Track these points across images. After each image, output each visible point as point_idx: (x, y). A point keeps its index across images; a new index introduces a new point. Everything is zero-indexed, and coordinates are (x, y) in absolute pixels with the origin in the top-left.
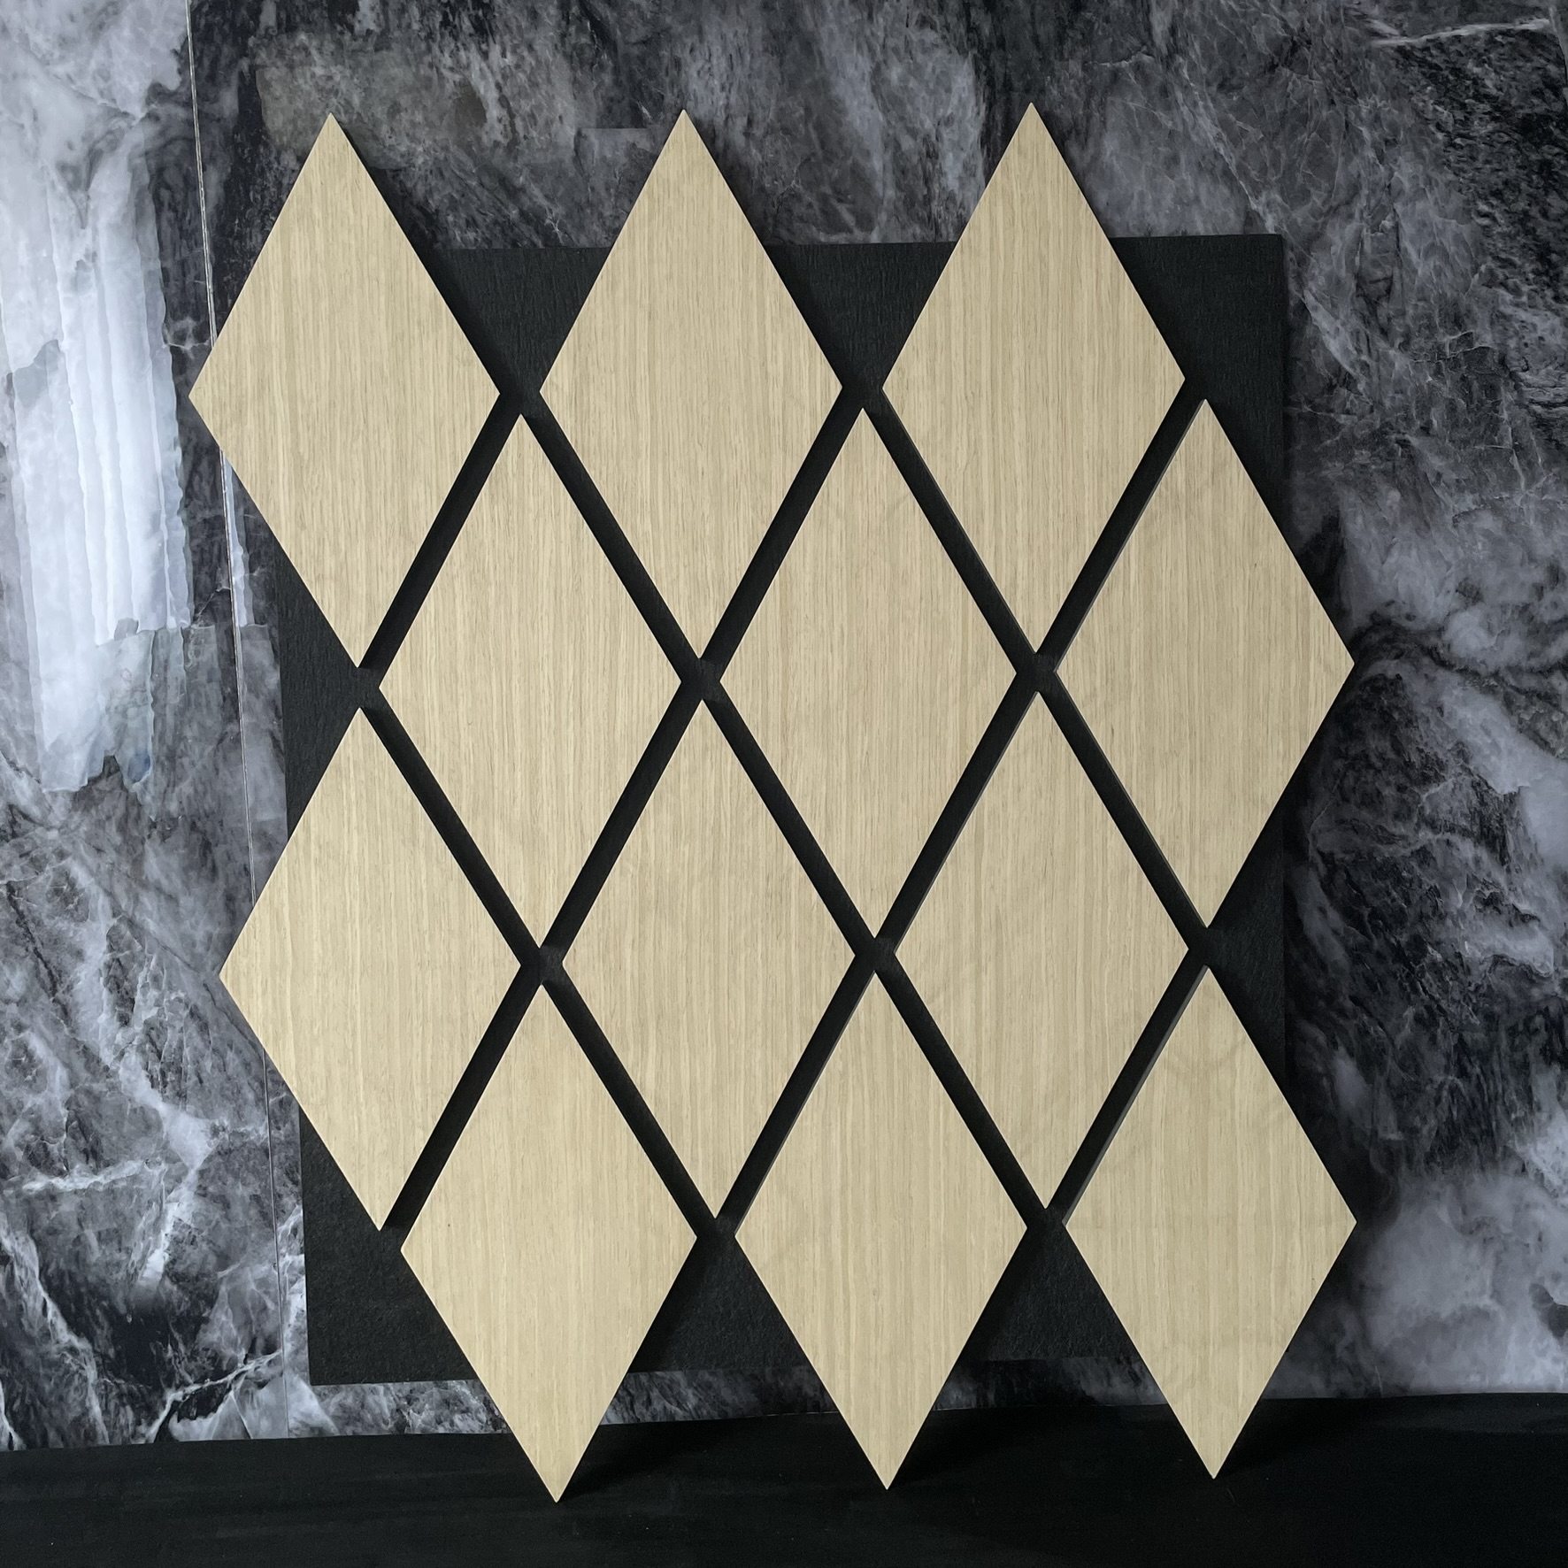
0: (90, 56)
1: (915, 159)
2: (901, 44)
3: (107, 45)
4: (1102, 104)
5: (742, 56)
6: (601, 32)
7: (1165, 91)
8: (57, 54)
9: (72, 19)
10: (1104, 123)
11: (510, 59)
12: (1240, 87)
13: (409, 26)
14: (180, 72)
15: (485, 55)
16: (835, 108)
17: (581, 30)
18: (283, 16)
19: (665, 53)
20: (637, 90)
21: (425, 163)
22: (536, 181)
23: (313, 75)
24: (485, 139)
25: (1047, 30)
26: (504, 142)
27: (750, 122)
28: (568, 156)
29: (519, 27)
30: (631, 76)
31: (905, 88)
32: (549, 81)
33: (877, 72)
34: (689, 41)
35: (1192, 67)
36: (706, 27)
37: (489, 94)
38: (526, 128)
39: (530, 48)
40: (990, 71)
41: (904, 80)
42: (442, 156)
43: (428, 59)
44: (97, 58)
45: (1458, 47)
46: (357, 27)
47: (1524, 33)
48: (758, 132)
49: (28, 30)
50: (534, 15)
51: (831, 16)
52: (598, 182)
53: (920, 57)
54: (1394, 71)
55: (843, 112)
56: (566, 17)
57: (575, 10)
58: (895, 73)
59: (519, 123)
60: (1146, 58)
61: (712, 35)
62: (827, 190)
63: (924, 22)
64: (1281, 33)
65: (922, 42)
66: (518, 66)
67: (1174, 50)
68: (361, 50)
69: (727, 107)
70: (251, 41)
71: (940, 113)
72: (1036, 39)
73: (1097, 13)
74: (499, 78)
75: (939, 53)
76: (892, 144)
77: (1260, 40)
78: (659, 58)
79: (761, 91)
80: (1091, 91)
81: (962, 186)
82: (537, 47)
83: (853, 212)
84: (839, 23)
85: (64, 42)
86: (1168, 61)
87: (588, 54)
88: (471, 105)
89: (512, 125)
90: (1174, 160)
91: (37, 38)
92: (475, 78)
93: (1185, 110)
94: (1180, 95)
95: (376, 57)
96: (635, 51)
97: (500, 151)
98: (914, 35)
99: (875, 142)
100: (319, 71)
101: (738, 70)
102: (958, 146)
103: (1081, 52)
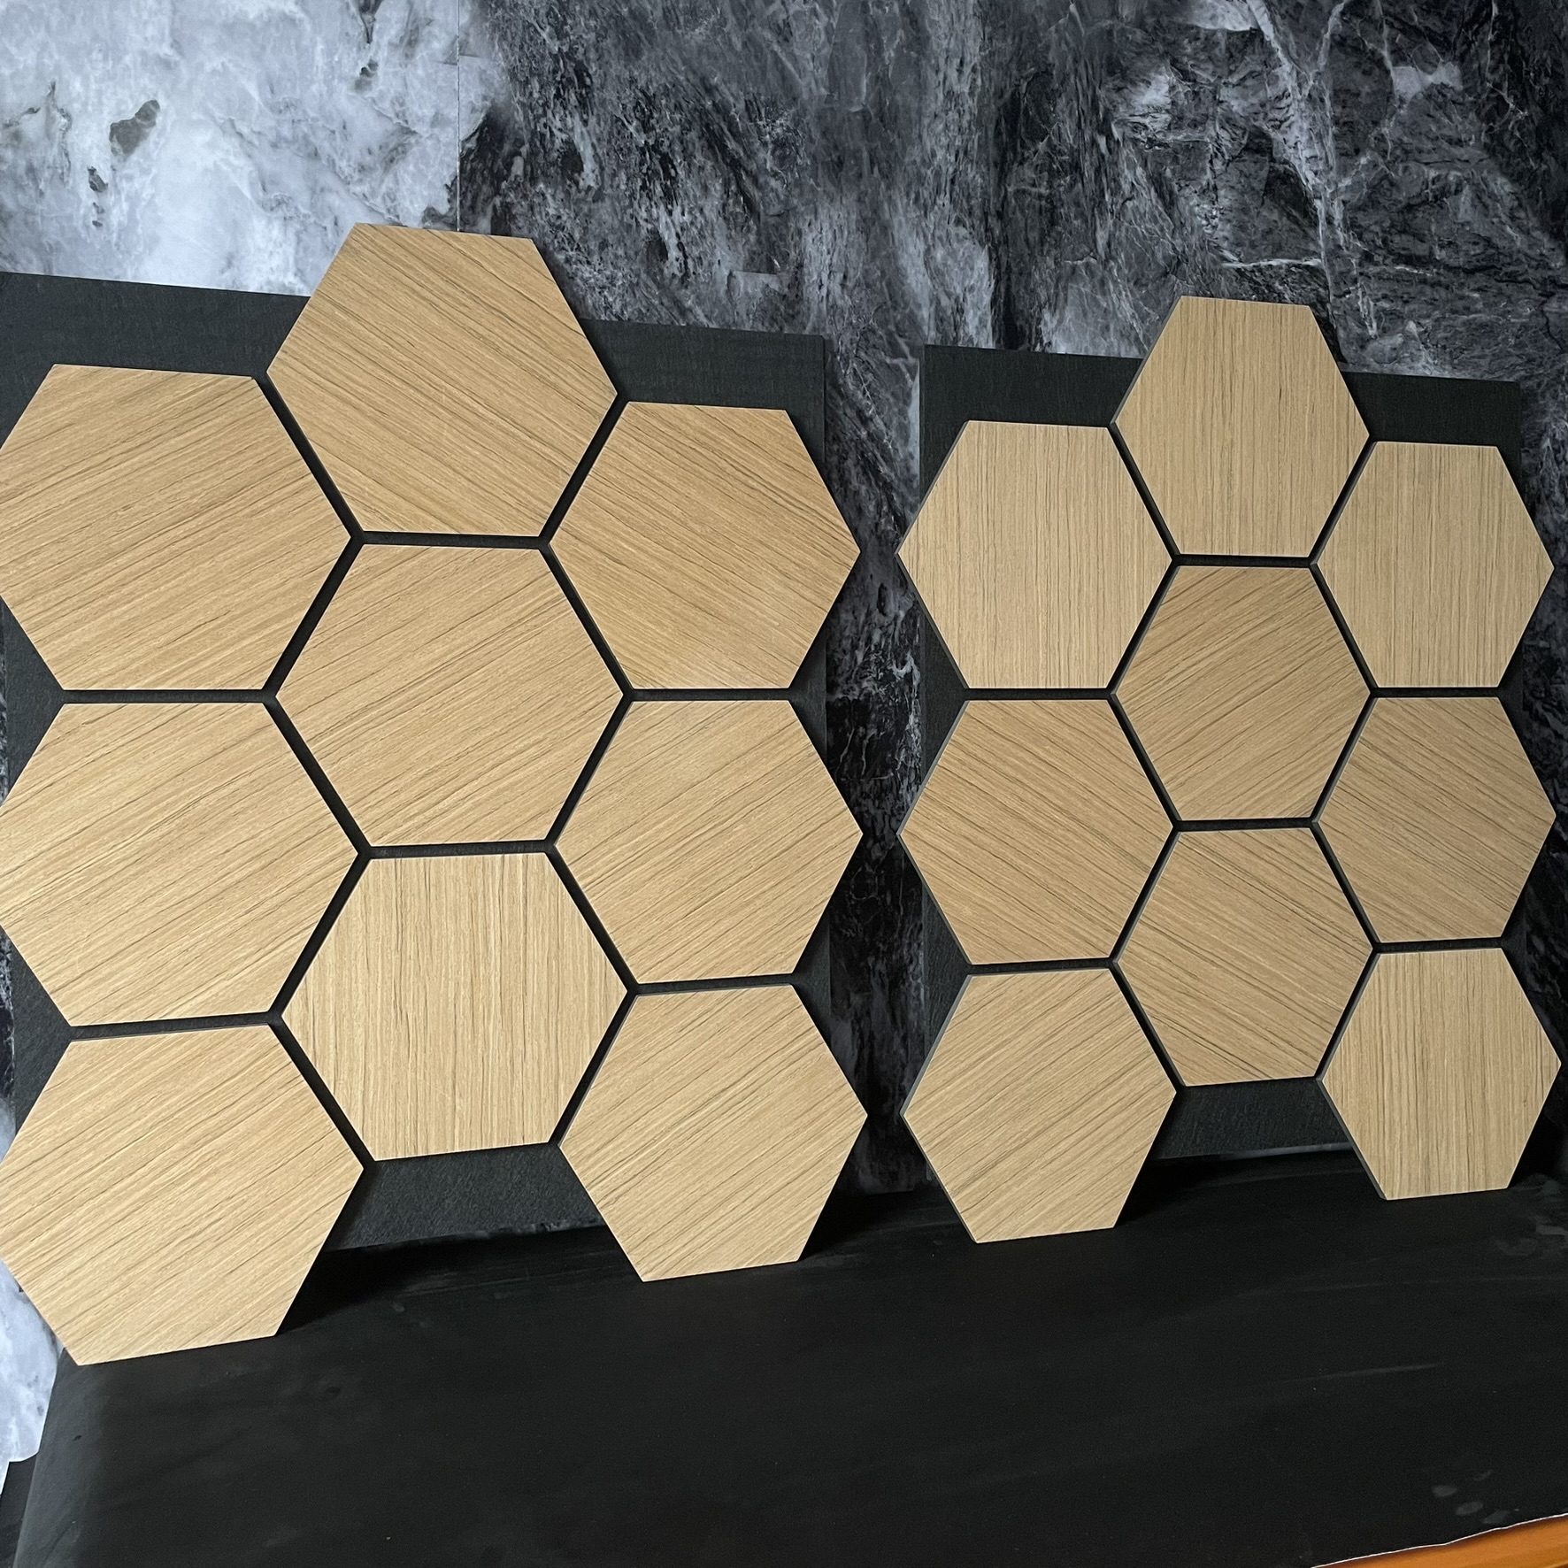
0: (382, 181)
1: (949, 312)
2: (944, 234)
3: (396, 176)
4: (1065, 288)
5: (842, 232)
6: (749, 204)
7: (1103, 283)
8: (356, 176)
9: (370, 152)
10: (1066, 300)
11: (687, 218)
12: (1146, 285)
13: (618, 186)
14: (449, 201)
15: (670, 213)
16: (899, 272)
17: (737, 202)
18: (529, 168)
19: (792, 224)
20: (772, 247)
21: (623, 284)
22: (699, 304)
23: (547, 214)
24: (666, 271)
25: (1034, 236)
26: (679, 275)
27: (845, 277)
28: (724, 288)
29: (695, 196)
30: (768, 239)
31: (945, 265)
32: (713, 235)
33: (928, 251)
34: (808, 218)
35: (1119, 269)
36: (820, 210)
37: (671, 241)
38: (695, 267)
39: (701, 210)
40: (998, 258)
41: (944, 258)
42: (635, 281)
43: (630, 211)
44: (389, 182)
45: (1270, 272)
46: (581, 183)
47: (1307, 267)
48: (850, 284)
49: (336, 157)
50: (705, 188)
51: (901, 211)
52: (742, 308)
53: (955, 245)
54: (1235, 284)
55: (905, 276)
56: (727, 192)
57: (733, 188)
58: (939, 254)
59: (690, 262)
60: (1092, 260)
61: (823, 214)
62: (892, 328)
63: (959, 222)
64: (1172, 253)
65: (957, 235)
66: (692, 223)
67: (1109, 257)
68: (584, 200)
69: (830, 265)
70: (504, 185)
71: (966, 283)
72: (1027, 241)
73: (1064, 228)
74: (679, 230)
75: (967, 243)
76: (936, 301)
77: (1159, 256)
78: (787, 227)
79: (853, 257)
80: (1059, 279)
81: (978, 333)
82: (706, 211)
83: (907, 344)
84: (905, 216)
85: (362, 169)
86: (1105, 263)
87: (740, 220)
88: (658, 248)
89: (686, 263)
90: (1107, 328)
91: (342, 164)
92: (662, 229)
93: (1114, 296)
94: (1111, 287)
95: (593, 206)
96: (772, 221)
97: (676, 281)
98: (953, 229)
99: (924, 299)
100: (552, 211)
101: (838, 241)
102: (976, 306)
103: (1053, 252)
